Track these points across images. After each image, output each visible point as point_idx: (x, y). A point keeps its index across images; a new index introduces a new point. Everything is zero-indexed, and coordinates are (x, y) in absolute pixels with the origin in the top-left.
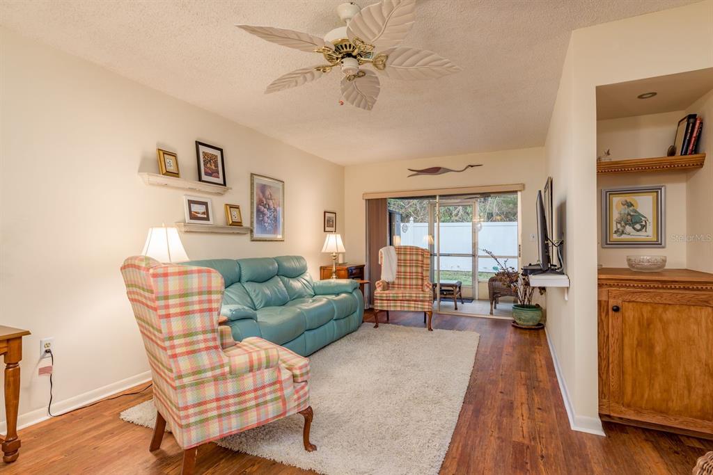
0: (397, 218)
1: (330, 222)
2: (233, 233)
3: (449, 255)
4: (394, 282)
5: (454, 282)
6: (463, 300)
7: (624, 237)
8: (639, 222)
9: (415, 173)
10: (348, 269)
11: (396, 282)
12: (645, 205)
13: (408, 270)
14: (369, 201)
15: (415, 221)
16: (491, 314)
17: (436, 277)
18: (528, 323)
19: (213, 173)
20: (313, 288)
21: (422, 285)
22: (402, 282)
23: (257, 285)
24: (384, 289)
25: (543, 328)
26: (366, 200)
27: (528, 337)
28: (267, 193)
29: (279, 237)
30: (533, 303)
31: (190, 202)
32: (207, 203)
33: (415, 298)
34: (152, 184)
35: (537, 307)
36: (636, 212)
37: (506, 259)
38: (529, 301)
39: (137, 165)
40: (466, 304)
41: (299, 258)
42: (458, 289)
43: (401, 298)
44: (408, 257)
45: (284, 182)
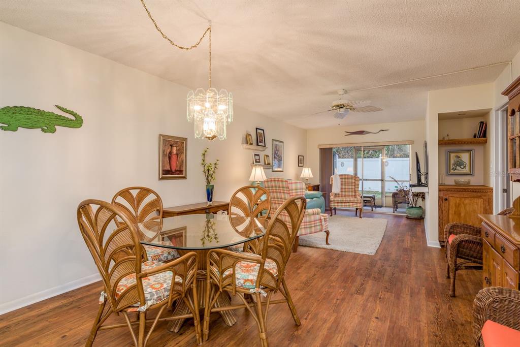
1: (301, 162)
2: (267, 168)
4: (339, 193)
5: (371, 196)
6: (376, 206)
7: (456, 171)
8: (463, 165)
9: (349, 134)
12: (465, 157)
13: (347, 187)
14: (321, 149)
15: (339, 158)
16: (394, 212)
18: (415, 216)
19: (261, 141)
21: (355, 195)
22: (344, 193)
24: (334, 197)
25: (423, 219)
26: (319, 149)
28: (277, 148)
29: (282, 169)
30: (418, 206)
31: (255, 155)
32: (260, 155)
33: (352, 201)
34: (246, 149)
35: (420, 207)
36: (461, 160)
37: (402, 182)
38: (416, 204)
40: (378, 209)
42: (373, 200)
44: (347, 180)
45: (283, 142)
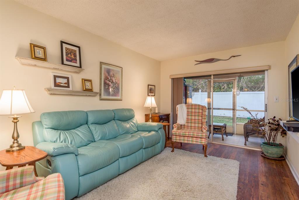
0: (190, 89)
1: (151, 90)
2: (86, 96)
3: (219, 109)
4: (184, 125)
5: (222, 124)
6: (227, 134)
9: (199, 62)
10: (159, 116)
11: (186, 124)
13: (193, 118)
14: (173, 79)
15: (202, 91)
17: (211, 121)
18: (274, 156)
19: (72, 60)
20: (137, 127)
21: (202, 127)
22: (190, 125)
23: (97, 126)
24: (178, 129)
25: (284, 160)
26: (172, 79)
27: (275, 167)
28: (111, 73)
29: (119, 98)
30: (278, 142)
31: (55, 77)
32: (69, 78)
33: (196, 136)
35: (280, 145)
37: (256, 113)
38: (274, 140)
39: (15, 53)
40: (229, 137)
41: (130, 110)
42: (224, 128)
43: (187, 135)
44: (193, 110)
45: (122, 68)
